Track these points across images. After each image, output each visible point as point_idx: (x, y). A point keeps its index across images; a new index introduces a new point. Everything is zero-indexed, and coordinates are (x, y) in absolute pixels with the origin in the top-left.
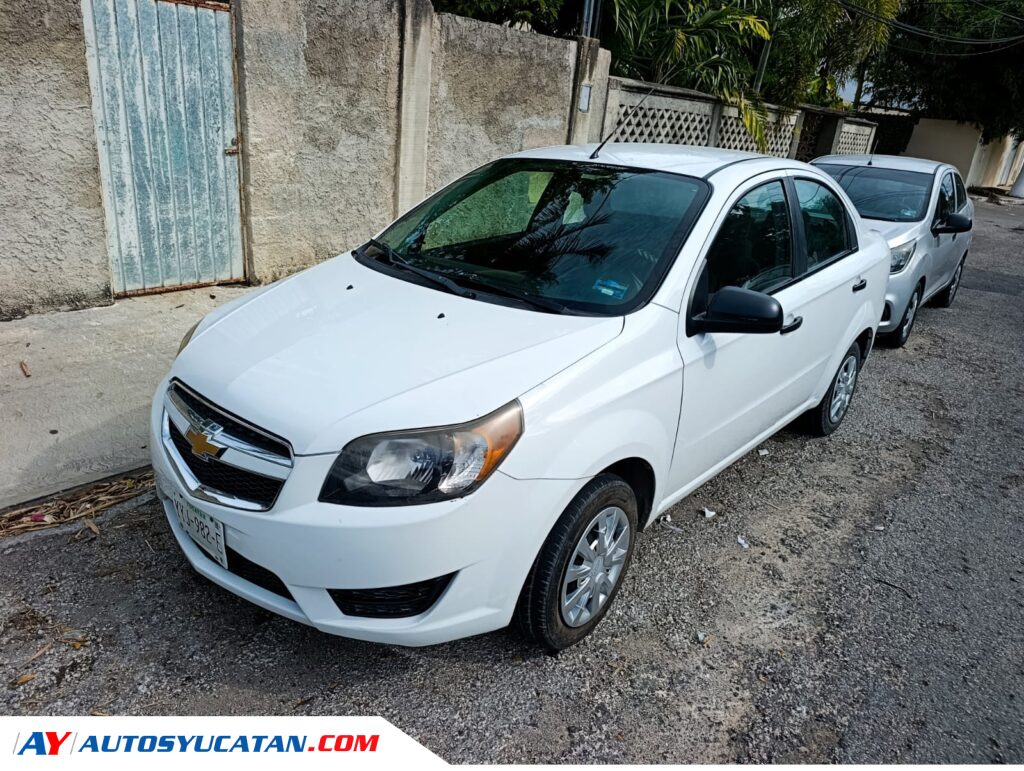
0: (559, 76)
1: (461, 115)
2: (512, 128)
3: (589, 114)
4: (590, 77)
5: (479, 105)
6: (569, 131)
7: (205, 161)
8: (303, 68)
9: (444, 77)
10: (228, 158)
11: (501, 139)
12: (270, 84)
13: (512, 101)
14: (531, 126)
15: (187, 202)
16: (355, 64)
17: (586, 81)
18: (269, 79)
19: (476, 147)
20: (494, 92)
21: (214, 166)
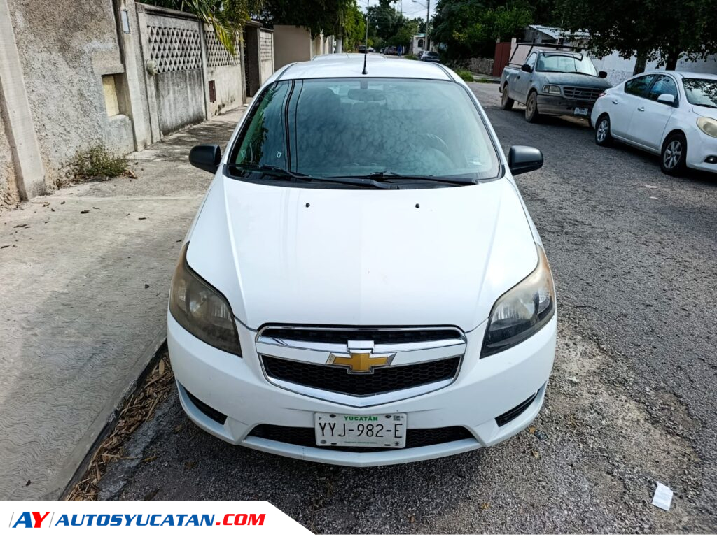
0: (103, 3)
1: (41, 44)
2: (82, 52)
3: (131, 35)
4: (125, 3)
5: (52, 33)
6: (120, 51)
9: (17, 6)
11: (76, 64)
13: (76, 28)
14: (94, 49)
17: (123, 7)
19: (60, 72)
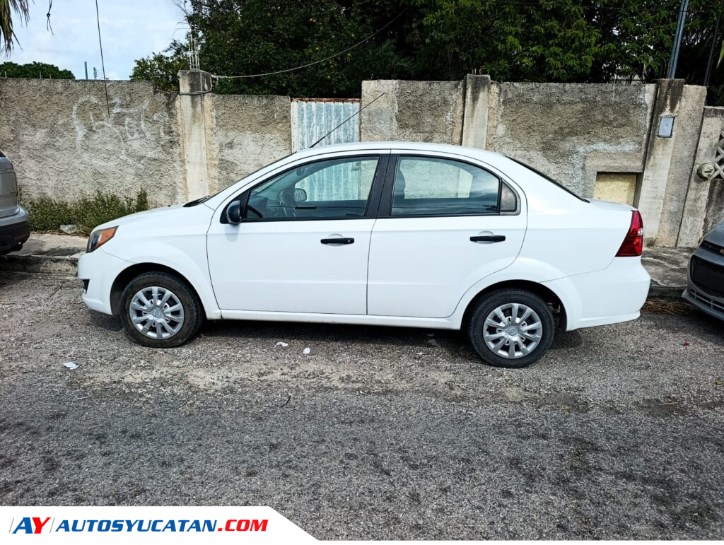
0: (631, 111)
1: (519, 145)
2: (573, 152)
3: (672, 139)
4: (672, 109)
5: (536, 138)
6: (646, 153)
7: (342, 173)
8: (395, 124)
9: (502, 122)
10: (354, 172)
12: (375, 134)
13: (573, 133)
14: (596, 150)
15: (332, 192)
16: (430, 120)
17: (667, 112)
18: (374, 132)
20: (551, 128)
21: (346, 176)
